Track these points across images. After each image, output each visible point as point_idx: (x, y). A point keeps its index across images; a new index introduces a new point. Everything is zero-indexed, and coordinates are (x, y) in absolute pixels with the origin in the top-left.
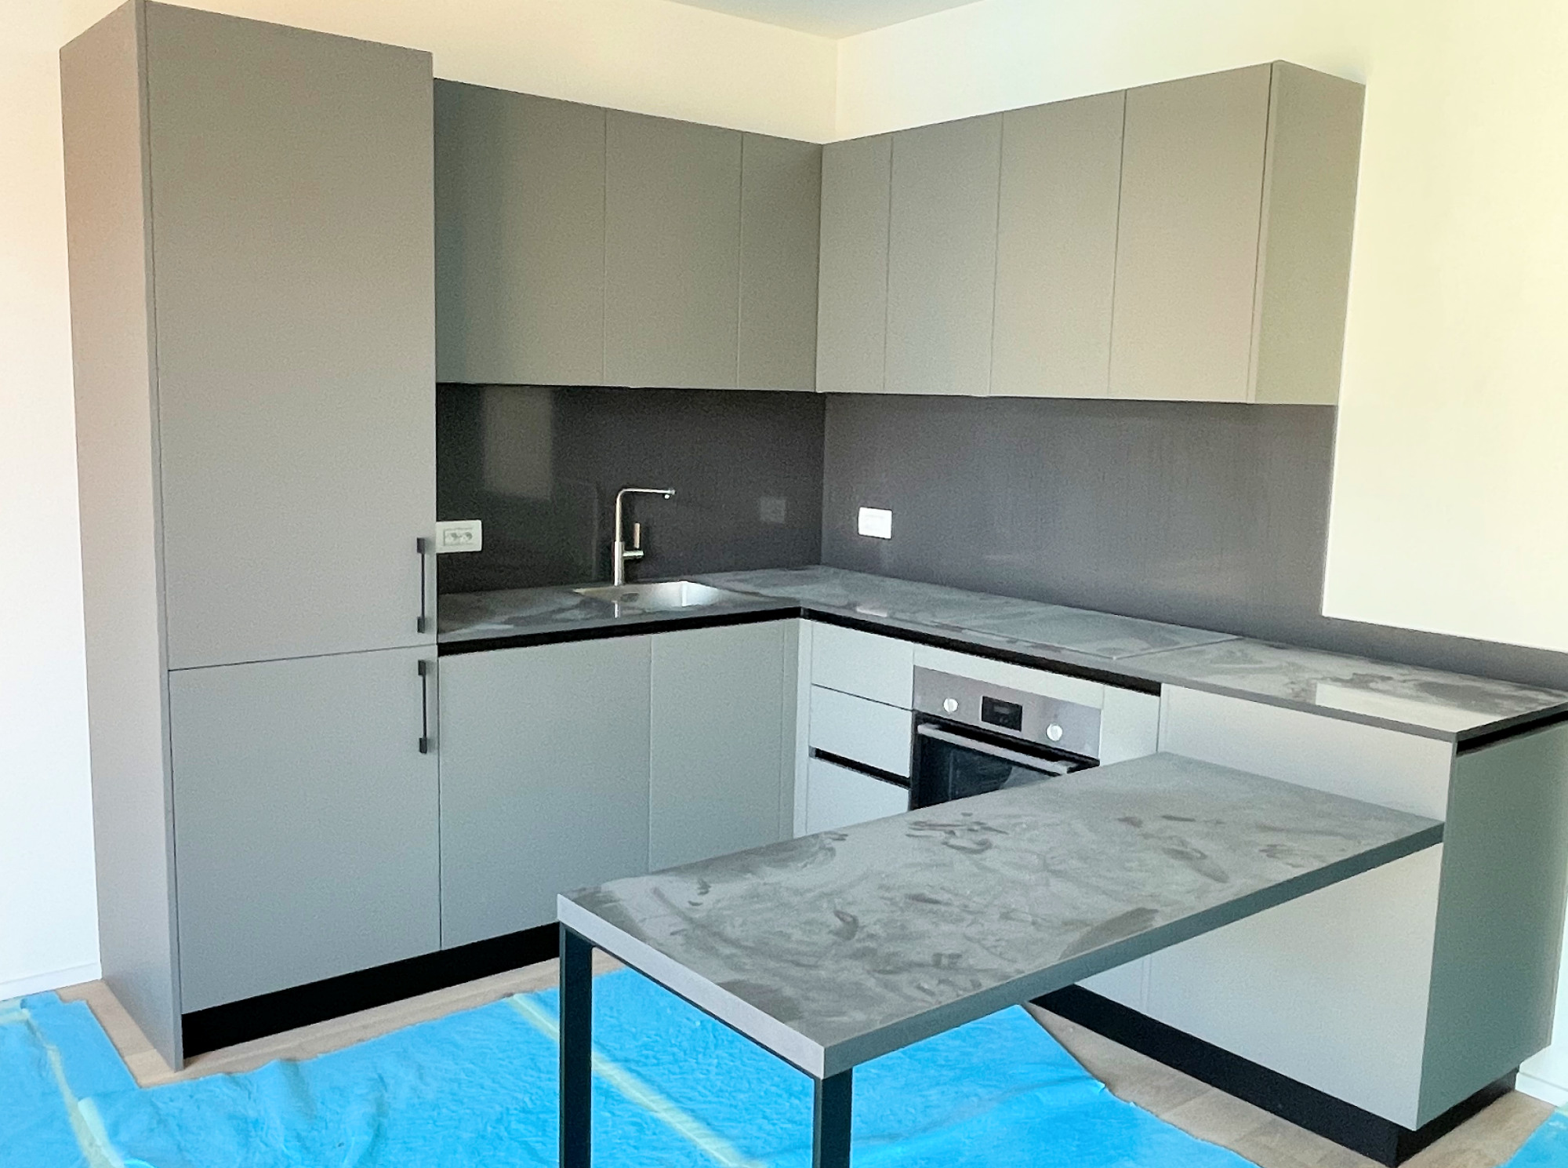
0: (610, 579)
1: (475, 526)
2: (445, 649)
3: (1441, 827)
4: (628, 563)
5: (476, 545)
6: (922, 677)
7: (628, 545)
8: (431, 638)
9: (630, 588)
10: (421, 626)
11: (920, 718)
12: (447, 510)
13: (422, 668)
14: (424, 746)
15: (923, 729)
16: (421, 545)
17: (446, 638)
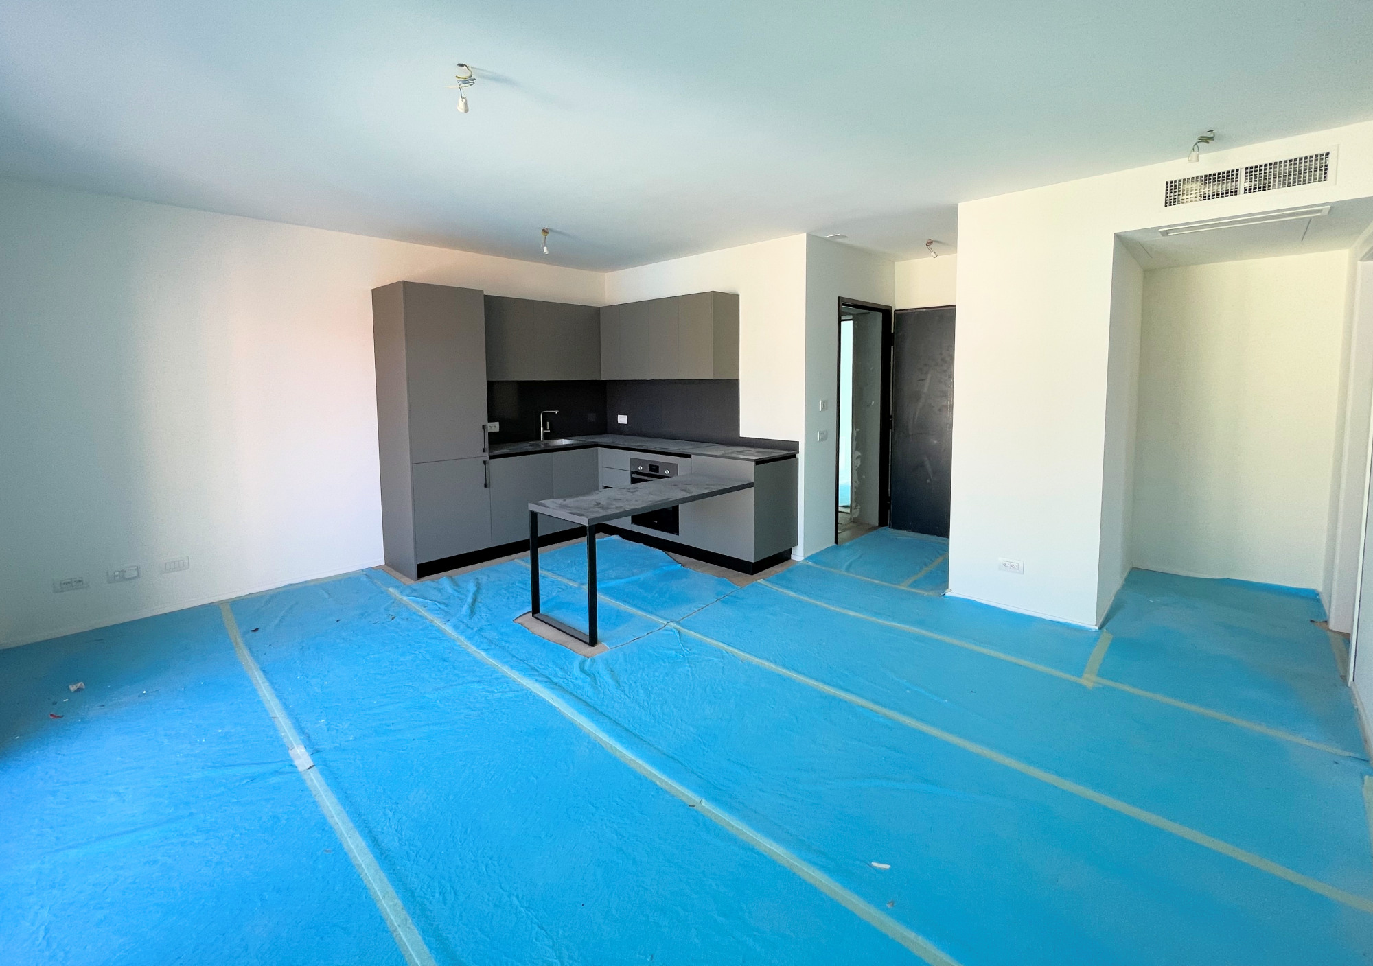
0: (539, 439)
1: (497, 424)
2: (491, 457)
3: (753, 483)
4: (545, 434)
5: (497, 430)
6: (634, 462)
7: (545, 428)
8: (487, 454)
9: (546, 442)
10: (484, 451)
11: (632, 473)
12: (490, 420)
13: (485, 463)
14: (486, 486)
15: (633, 476)
16: (484, 427)
17: (491, 454)
